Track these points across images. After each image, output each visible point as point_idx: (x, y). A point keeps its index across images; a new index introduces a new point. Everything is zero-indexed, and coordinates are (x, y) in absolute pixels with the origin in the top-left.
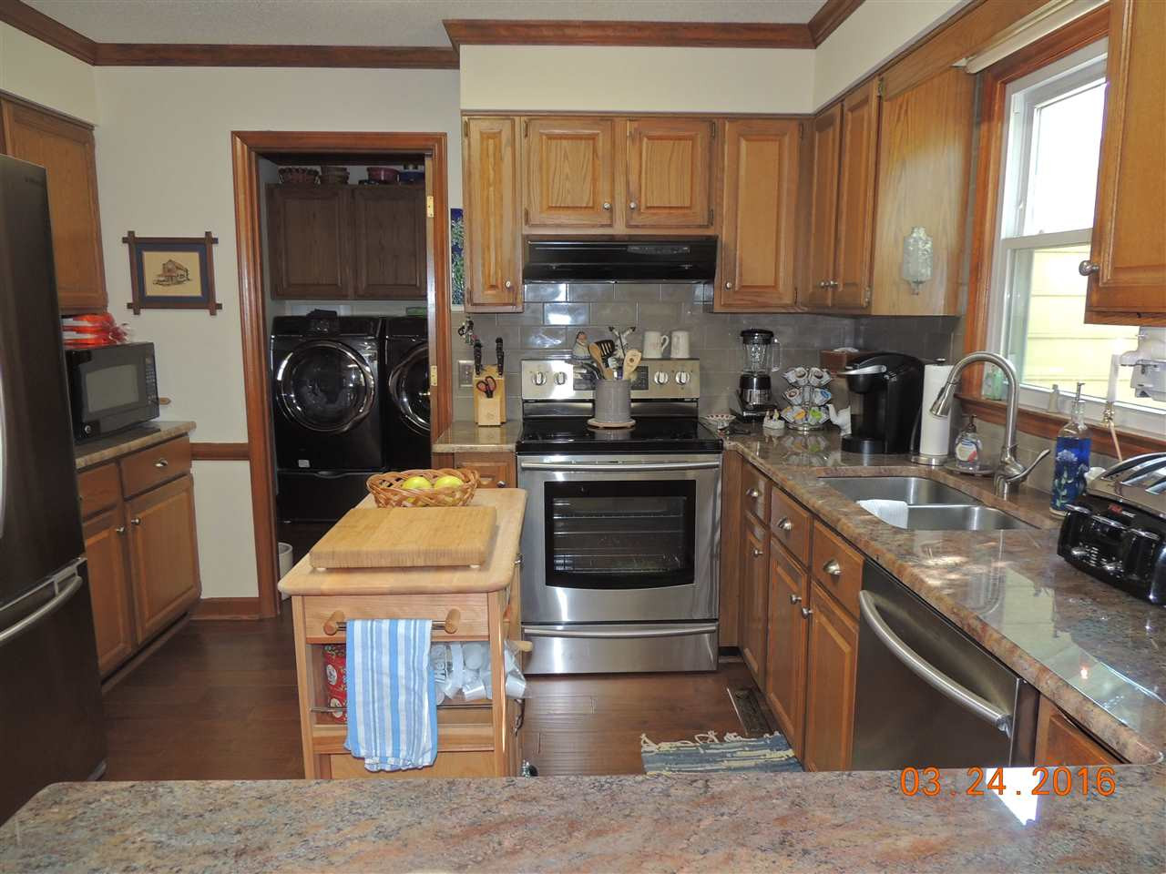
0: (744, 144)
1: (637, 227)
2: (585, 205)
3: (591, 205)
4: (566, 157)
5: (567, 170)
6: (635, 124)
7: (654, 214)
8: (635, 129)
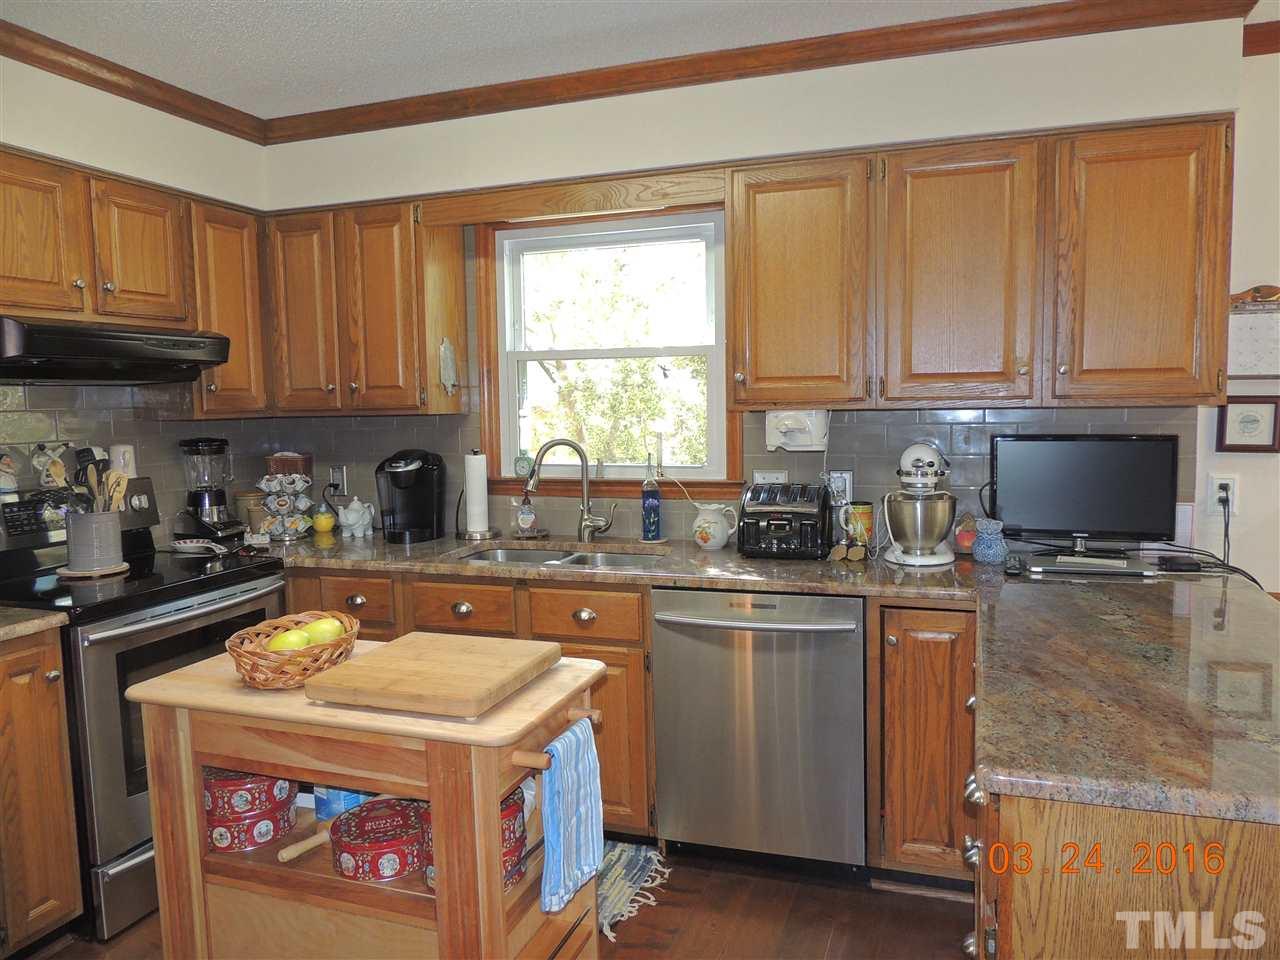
0: (210, 231)
1: (112, 314)
2: (48, 280)
3: (56, 280)
4: (18, 210)
5: (21, 227)
6: (103, 185)
7: (130, 300)
8: (103, 191)
